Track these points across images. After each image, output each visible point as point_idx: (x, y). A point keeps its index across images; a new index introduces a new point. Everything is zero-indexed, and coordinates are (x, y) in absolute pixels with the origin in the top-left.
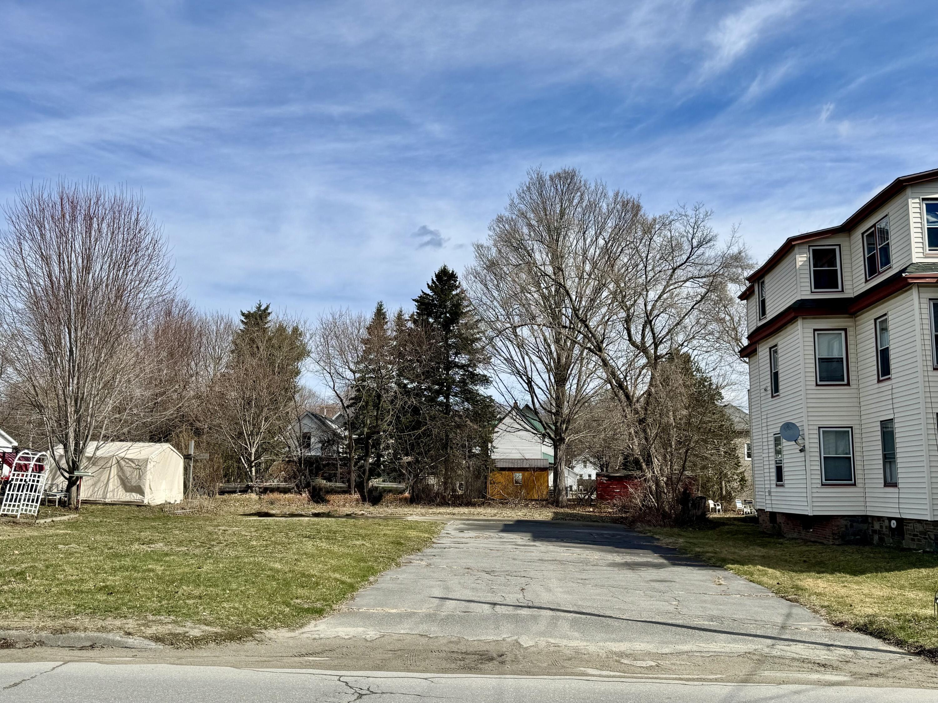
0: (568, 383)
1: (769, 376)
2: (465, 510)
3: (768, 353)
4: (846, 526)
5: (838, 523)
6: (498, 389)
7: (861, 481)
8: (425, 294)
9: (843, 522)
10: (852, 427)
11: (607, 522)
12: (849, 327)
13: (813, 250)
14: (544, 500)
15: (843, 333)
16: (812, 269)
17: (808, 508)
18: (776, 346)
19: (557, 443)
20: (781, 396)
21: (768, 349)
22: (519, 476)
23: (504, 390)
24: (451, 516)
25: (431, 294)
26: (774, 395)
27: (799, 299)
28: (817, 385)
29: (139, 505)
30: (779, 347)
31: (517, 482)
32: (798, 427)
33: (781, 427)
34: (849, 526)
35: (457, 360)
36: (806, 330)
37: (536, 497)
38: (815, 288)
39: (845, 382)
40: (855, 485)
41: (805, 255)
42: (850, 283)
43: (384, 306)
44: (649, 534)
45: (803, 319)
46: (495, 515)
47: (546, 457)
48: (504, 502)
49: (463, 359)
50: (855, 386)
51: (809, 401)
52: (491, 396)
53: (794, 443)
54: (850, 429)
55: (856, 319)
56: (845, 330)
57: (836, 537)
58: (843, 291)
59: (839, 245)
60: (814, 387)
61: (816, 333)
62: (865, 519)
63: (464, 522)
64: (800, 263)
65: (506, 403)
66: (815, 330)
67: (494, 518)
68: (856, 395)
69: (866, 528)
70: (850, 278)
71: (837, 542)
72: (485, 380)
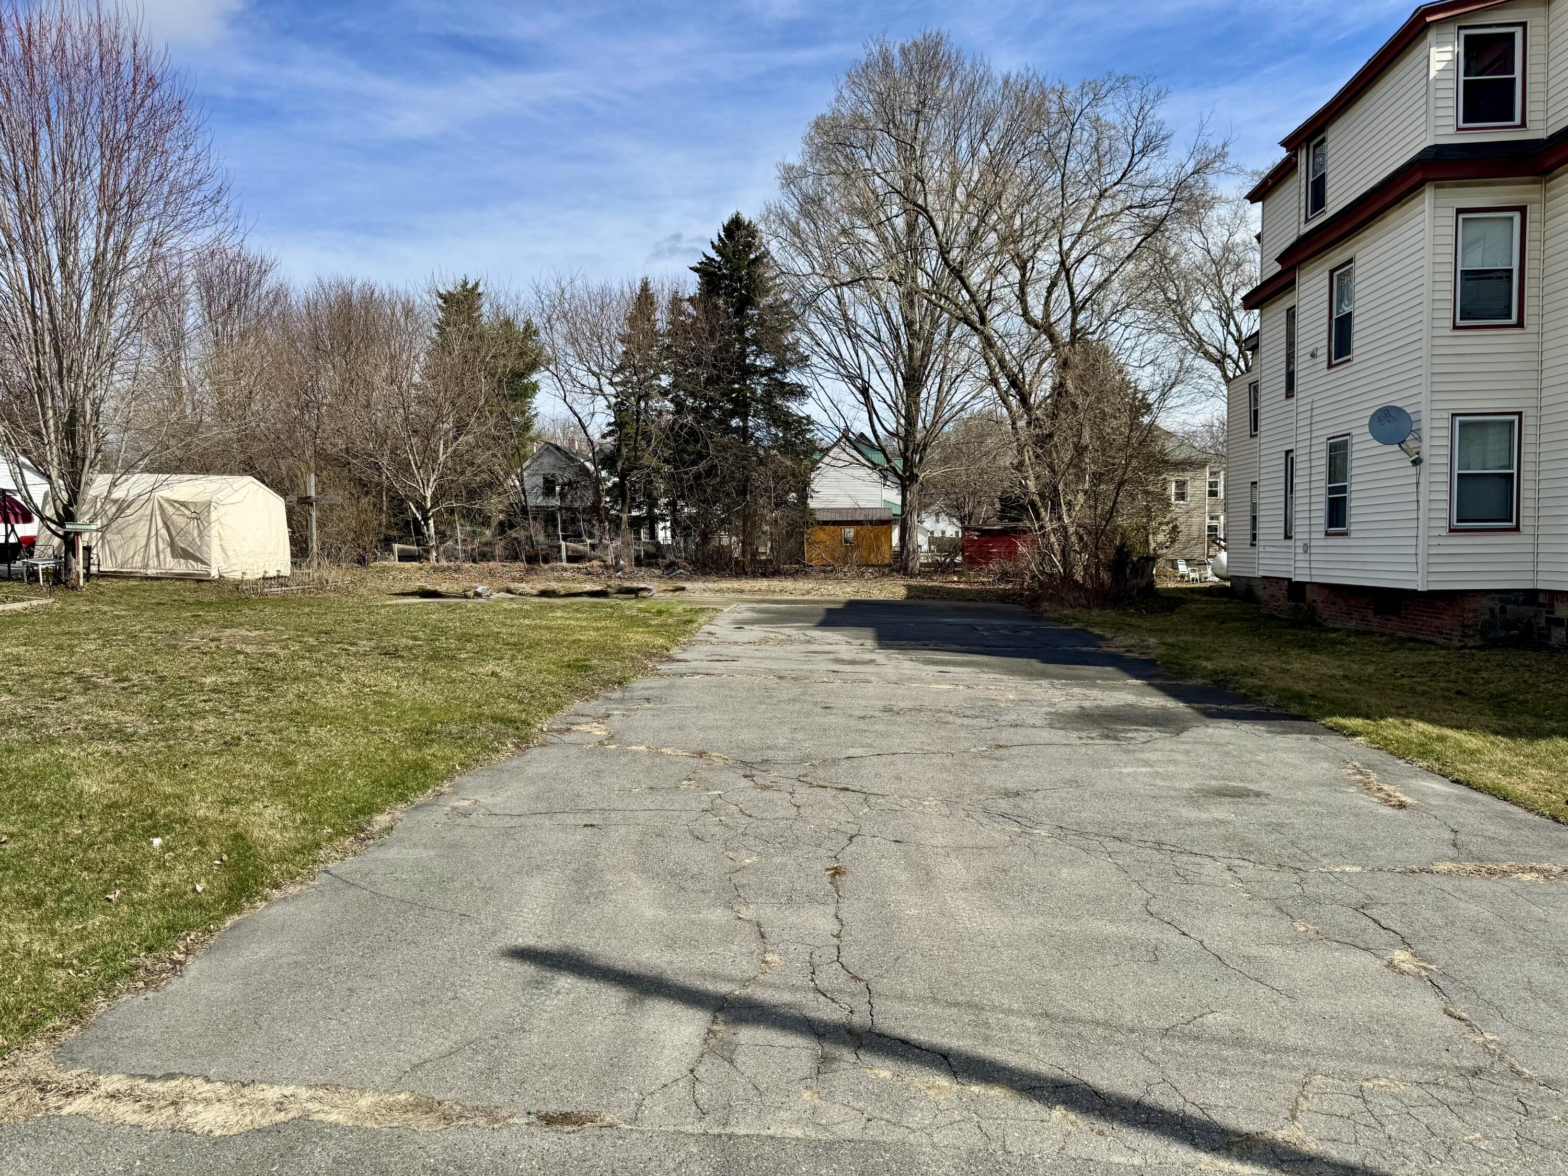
0: (925, 390)
1: (1326, 327)
2: (763, 584)
3: (1327, 282)
4: (1492, 610)
5: (1476, 606)
6: (818, 402)
7: (1530, 522)
8: (708, 258)
9: (1486, 603)
10: (1520, 414)
11: (990, 601)
12: (1532, 203)
13: (1467, 37)
14: (886, 566)
15: (1517, 216)
16: (1462, 78)
17: (1419, 578)
18: (1350, 261)
19: (906, 481)
20: (1355, 360)
21: (1327, 274)
22: (850, 532)
23: (827, 404)
24: (737, 596)
25: (719, 259)
26: (1334, 362)
27: (1432, 144)
28: (1455, 327)
29: (200, 580)
30: (1358, 263)
31: (846, 541)
32: (1408, 415)
33: (1373, 416)
34: (1497, 611)
35: (758, 363)
36: (1440, 212)
37: (874, 561)
38: (1464, 122)
39: (1514, 319)
40: (1517, 529)
41: (1450, 48)
42: (1541, 106)
43: (651, 285)
44: (1076, 625)
45: (1437, 187)
46: (808, 593)
47: (888, 506)
48: (827, 572)
49: (766, 362)
50: (1535, 329)
51: (1437, 360)
52: (808, 416)
53: (1397, 447)
54: (1516, 418)
55: (1548, 185)
56: (1522, 210)
57: (1471, 633)
58: (1523, 124)
59: (1524, 25)
60: (1449, 332)
61: (1461, 217)
62: (1531, 596)
63: (755, 605)
64: (1441, 66)
65: (829, 424)
66: (1459, 211)
67: (806, 597)
68: (1535, 347)
69: (1532, 614)
70: (1542, 97)
71: (1471, 643)
72: (800, 392)
